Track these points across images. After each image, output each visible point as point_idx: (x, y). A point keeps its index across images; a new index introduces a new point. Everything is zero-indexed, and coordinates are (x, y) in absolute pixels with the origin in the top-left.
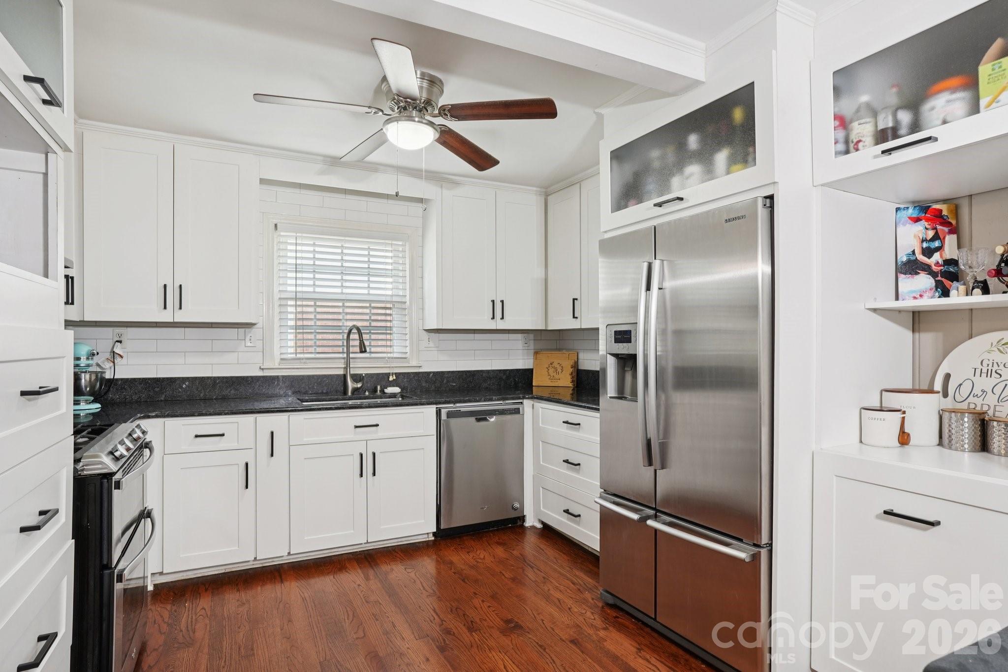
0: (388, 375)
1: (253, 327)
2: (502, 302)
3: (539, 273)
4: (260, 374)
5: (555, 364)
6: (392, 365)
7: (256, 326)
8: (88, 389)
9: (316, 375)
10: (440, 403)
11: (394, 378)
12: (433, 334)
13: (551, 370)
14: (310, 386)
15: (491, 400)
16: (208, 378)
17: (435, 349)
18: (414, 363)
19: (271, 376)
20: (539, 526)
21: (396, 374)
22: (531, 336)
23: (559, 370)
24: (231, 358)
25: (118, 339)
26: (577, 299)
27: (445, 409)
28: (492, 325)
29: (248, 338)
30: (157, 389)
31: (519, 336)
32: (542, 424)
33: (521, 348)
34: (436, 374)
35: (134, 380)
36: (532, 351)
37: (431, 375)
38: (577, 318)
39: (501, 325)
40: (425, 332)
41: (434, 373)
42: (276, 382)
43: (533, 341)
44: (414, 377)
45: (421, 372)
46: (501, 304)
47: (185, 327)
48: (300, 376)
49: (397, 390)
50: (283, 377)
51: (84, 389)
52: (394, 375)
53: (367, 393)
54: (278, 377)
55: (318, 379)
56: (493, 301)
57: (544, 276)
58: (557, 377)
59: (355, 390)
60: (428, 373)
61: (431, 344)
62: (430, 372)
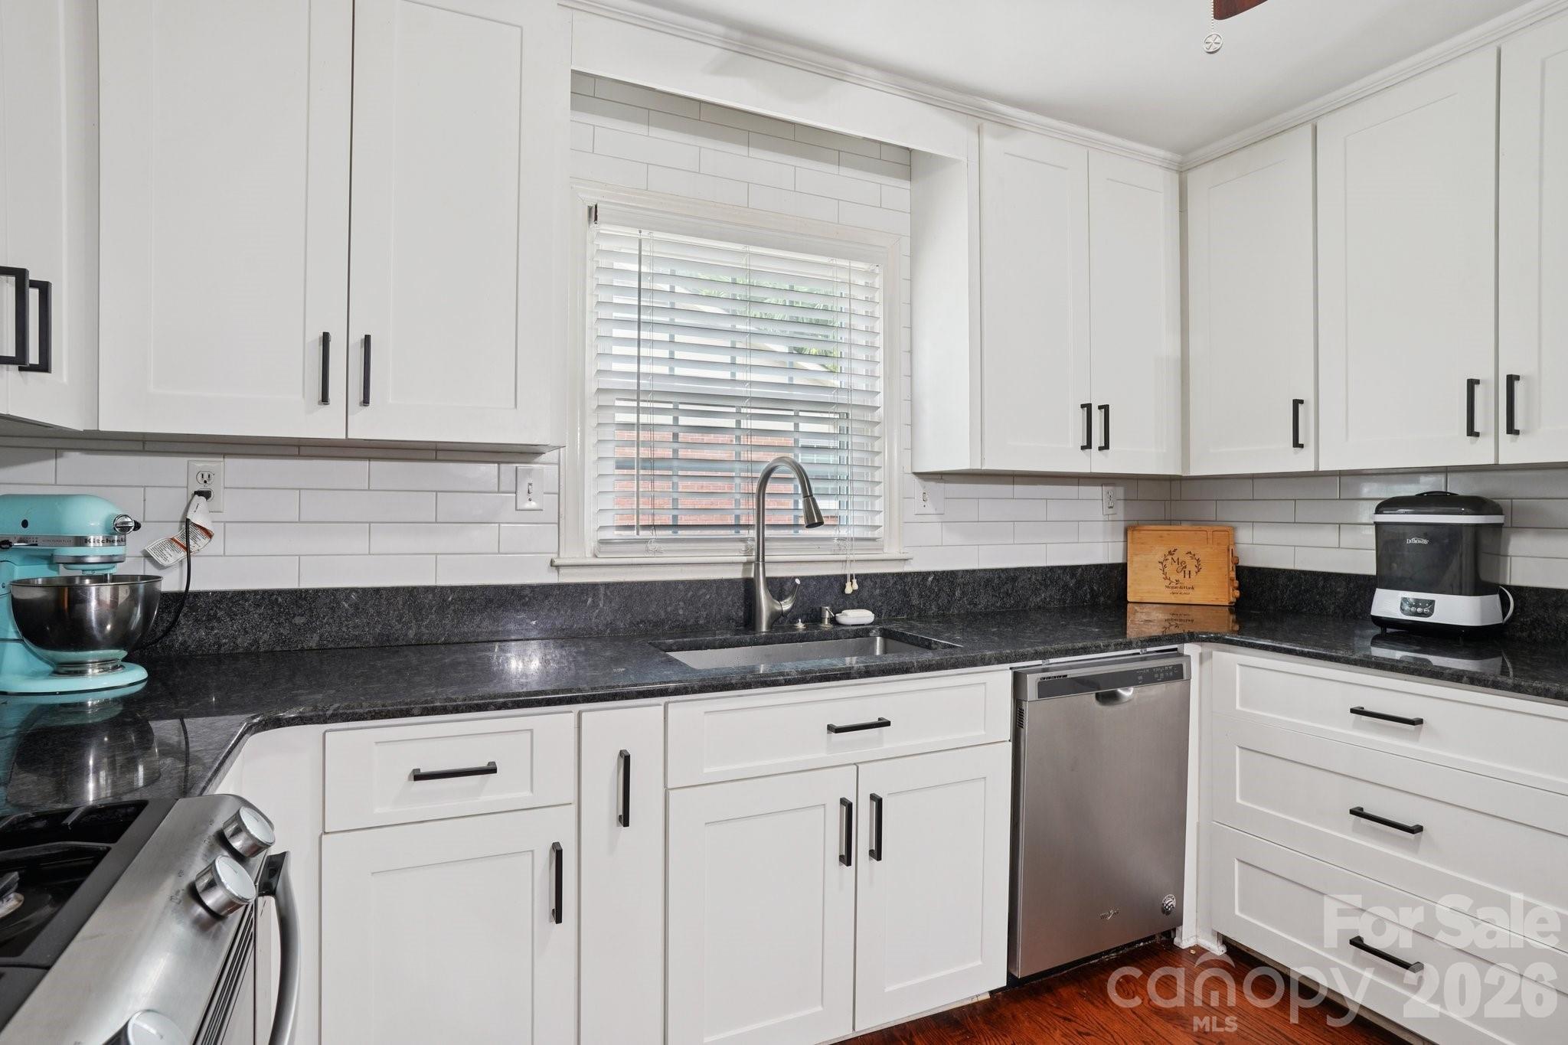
0: (842, 580)
1: (536, 460)
2: (1106, 409)
3: (1170, 346)
4: (551, 578)
5: (1180, 554)
6: (852, 557)
7: (542, 458)
8: (109, 627)
9: (683, 582)
11: (856, 587)
12: (931, 485)
13: (1171, 568)
14: (669, 609)
16: (428, 589)
17: (934, 518)
18: (892, 551)
19: (577, 585)
20: (1218, 950)
21: (858, 576)
22: (1120, 491)
23: (1191, 566)
24: (481, 537)
25: (201, 487)
26: (1302, 402)
28: (1080, 465)
29: (523, 488)
30: (299, 620)
31: (1096, 491)
32: (1244, 703)
33: (1101, 517)
34: (939, 576)
35: (242, 594)
37: (930, 579)
38: (1302, 446)
39: (1096, 462)
40: (916, 480)
41: (935, 573)
42: (590, 600)
43: (1121, 504)
44: (895, 583)
45: (910, 574)
46: (1103, 413)
47: (370, 459)
48: (646, 583)
49: (865, 616)
50: (607, 585)
51: (96, 632)
52: (855, 581)
53: (800, 625)
54: (594, 587)
55: (687, 591)
56: (1088, 409)
57: (1179, 354)
58: (1187, 582)
59: (776, 618)
60: (924, 575)
61: (930, 508)
62: (929, 573)
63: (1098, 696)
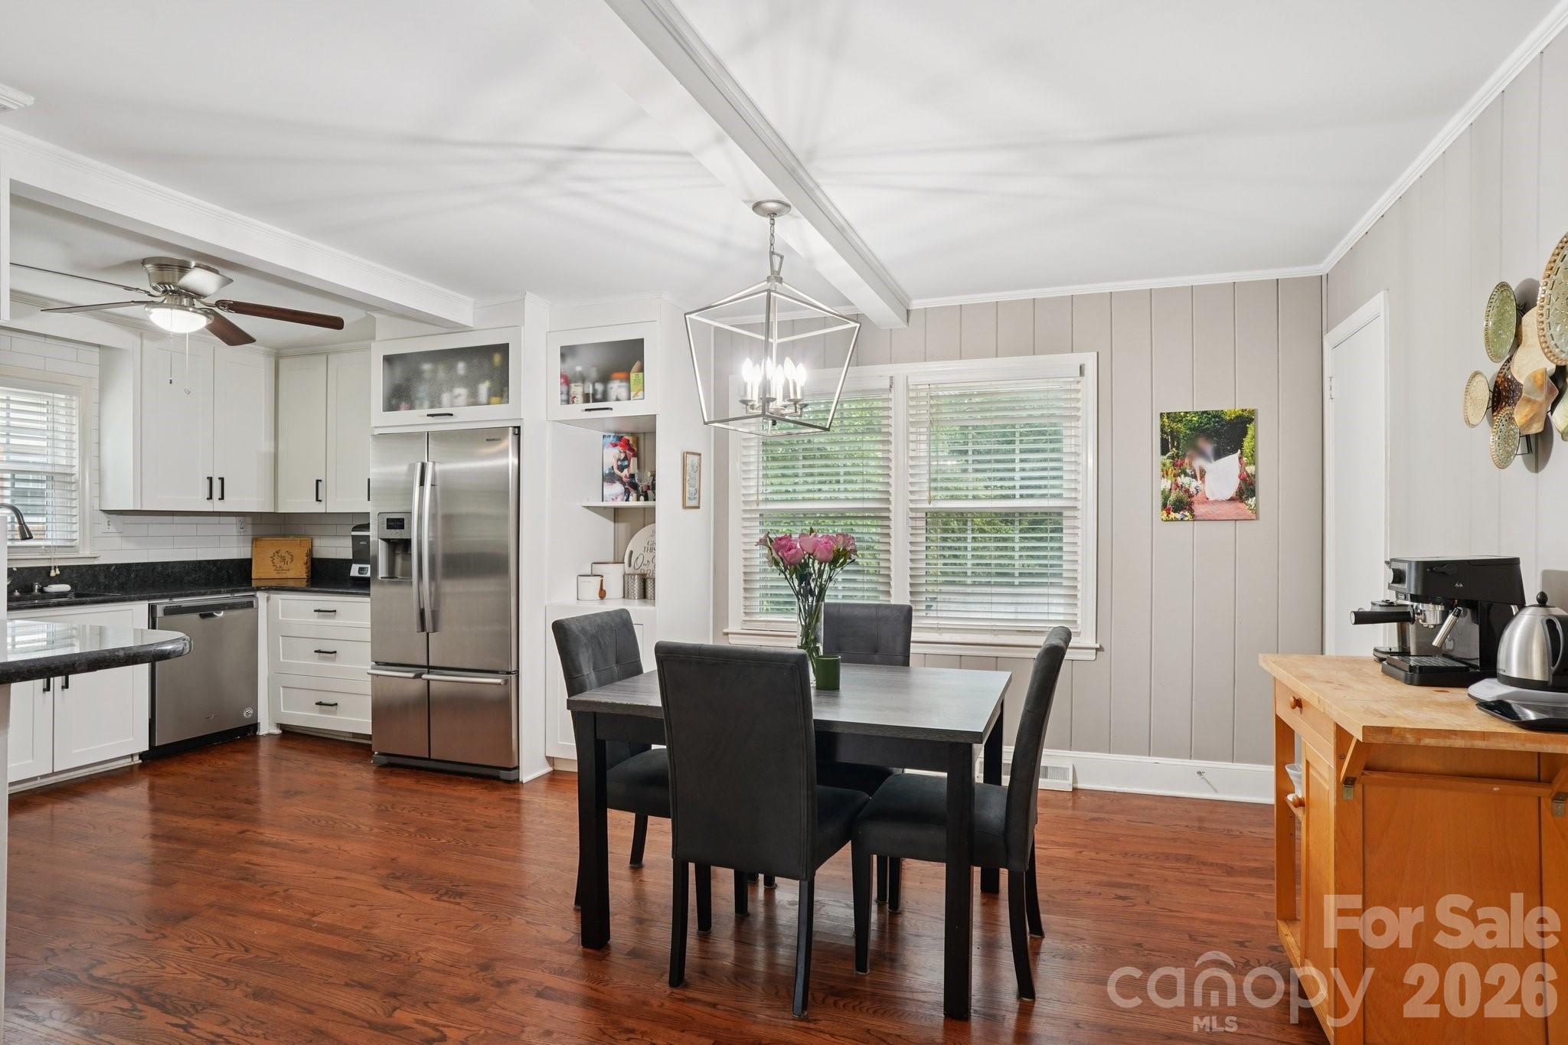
0: (48, 568)
2: (222, 480)
3: (267, 446)
5: (283, 553)
6: (53, 557)
10: (154, 598)
11: (58, 572)
12: (114, 517)
13: (277, 560)
15: (219, 593)
17: (117, 535)
18: (86, 553)
20: (278, 731)
21: (60, 567)
22: (249, 520)
23: (288, 558)
26: (321, 481)
27: (162, 604)
28: (208, 507)
31: (233, 519)
32: (282, 617)
33: (235, 533)
34: (119, 567)
36: (251, 537)
37: (113, 568)
38: (320, 501)
39: (217, 506)
40: (103, 515)
41: (116, 565)
43: (250, 526)
44: (88, 571)
45: (98, 565)
46: (220, 481)
49: (64, 587)
52: (57, 569)
53: (17, 594)
56: (210, 479)
57: (272, 450)
58: (285, 567)
60: (108, 566)
61: (112, 529)
62: (111, 565)
63: (201, 615)
